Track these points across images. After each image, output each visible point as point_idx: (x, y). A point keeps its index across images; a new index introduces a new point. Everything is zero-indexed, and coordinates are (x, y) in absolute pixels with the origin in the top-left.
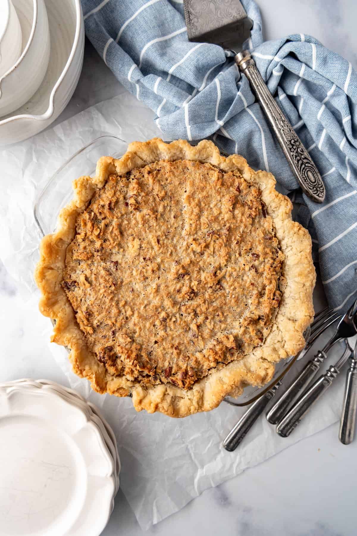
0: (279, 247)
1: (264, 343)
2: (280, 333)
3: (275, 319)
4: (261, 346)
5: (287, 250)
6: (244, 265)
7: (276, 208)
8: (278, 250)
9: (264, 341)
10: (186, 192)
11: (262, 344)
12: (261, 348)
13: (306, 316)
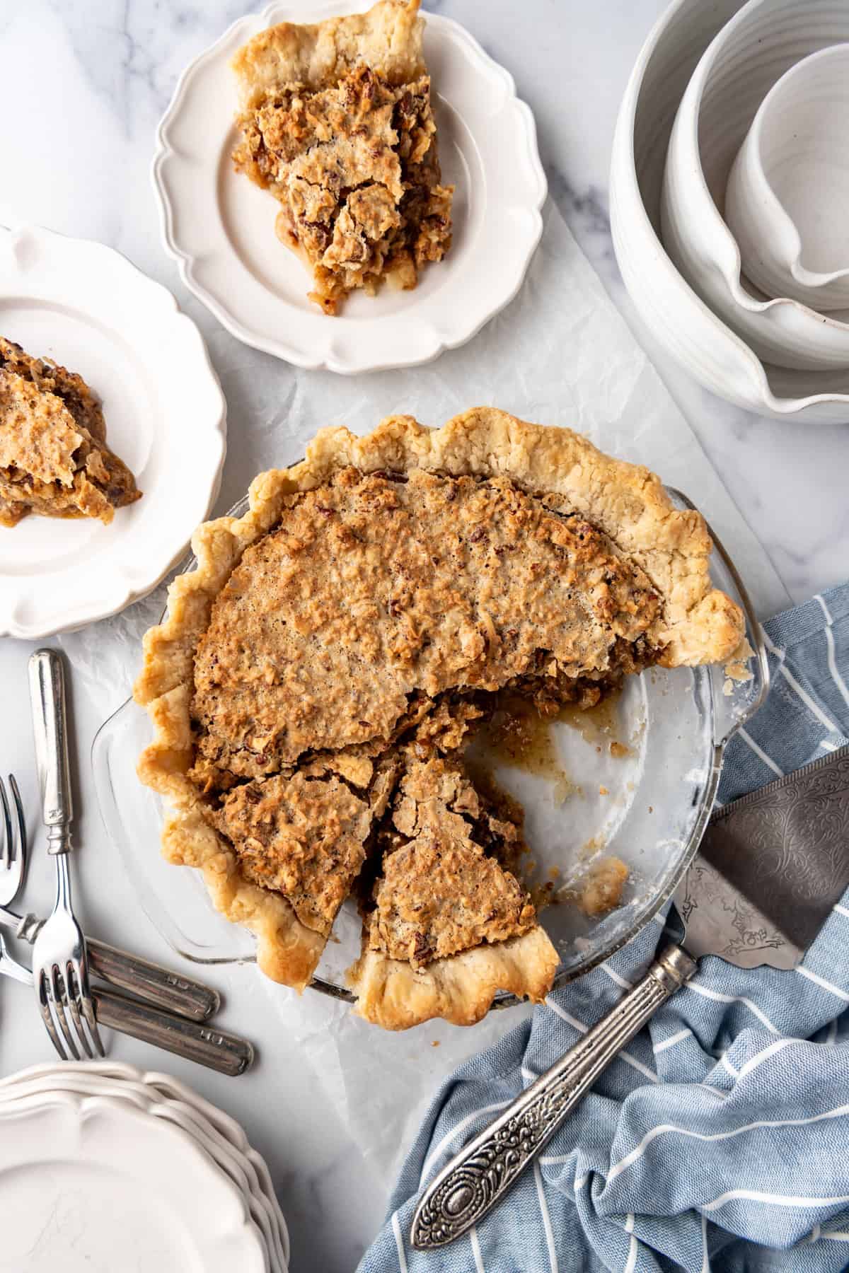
0: (479, 477)
1: (661, 593)
2: (655, 552)
3: (621, 549)
4: (664, 602)
5: (494, 465)
6: (487, 566)
7: (398, 451)
8: (485, 482)
9: (656, 593)
10: (284, 623)
11: (662, 598)
12: (667, 603)
13: (643, 488)
